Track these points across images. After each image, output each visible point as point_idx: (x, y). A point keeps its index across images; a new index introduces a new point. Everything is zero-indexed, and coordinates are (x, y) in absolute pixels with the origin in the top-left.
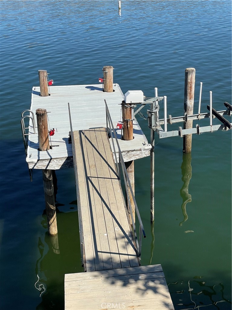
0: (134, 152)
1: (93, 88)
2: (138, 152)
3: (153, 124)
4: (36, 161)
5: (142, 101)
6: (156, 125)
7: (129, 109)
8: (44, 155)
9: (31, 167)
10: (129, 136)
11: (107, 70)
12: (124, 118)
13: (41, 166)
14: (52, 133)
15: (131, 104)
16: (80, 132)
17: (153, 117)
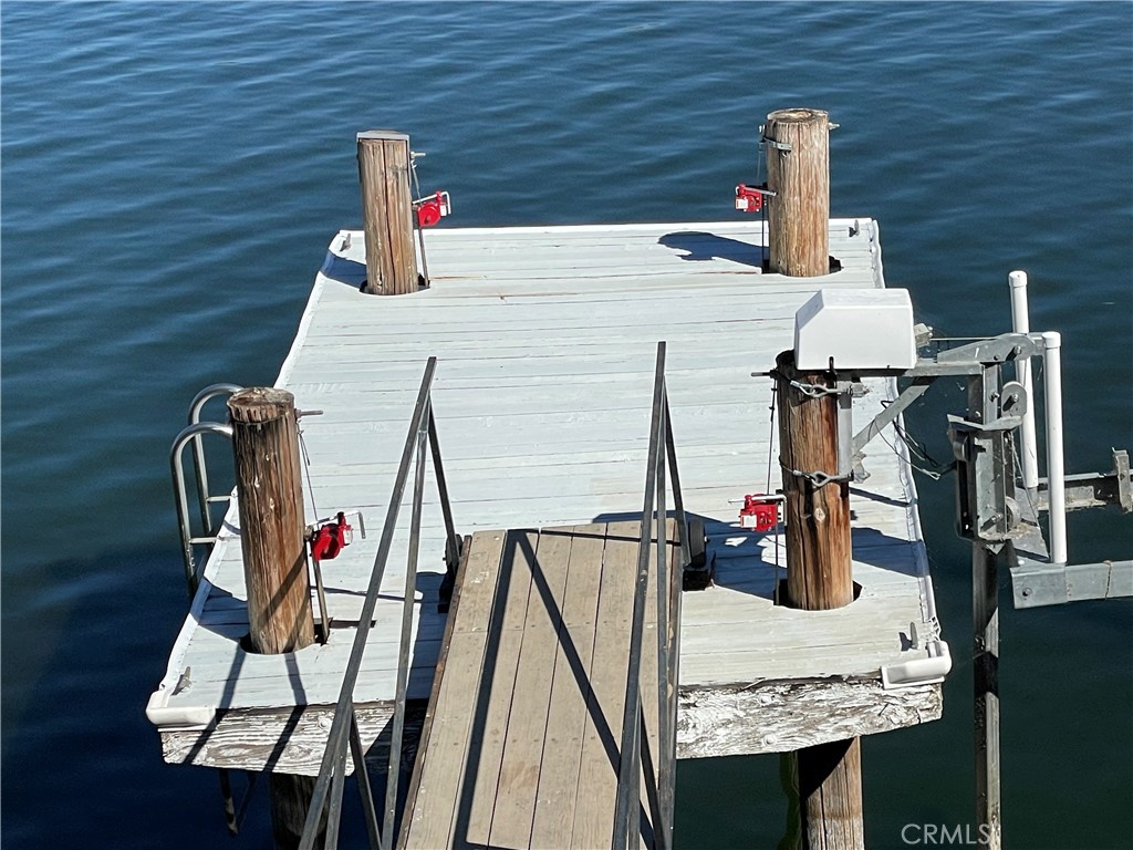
0: (835, 693)
1: (702, 247)
2: (863, 693)
3: (985, 509)
4: (205, 715)
5: (910, 361)
6: (1005, 520)
7: (816, 409)
8: (264, 680)
9: (175, 750)
10: (821, 582)
11: (787, 138)
12: (787, 460)
13: (238, 750)
14: (329, 540)
15: (830, 376)
16: (516, 537)
17: (983, 466)
